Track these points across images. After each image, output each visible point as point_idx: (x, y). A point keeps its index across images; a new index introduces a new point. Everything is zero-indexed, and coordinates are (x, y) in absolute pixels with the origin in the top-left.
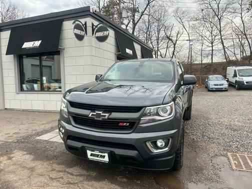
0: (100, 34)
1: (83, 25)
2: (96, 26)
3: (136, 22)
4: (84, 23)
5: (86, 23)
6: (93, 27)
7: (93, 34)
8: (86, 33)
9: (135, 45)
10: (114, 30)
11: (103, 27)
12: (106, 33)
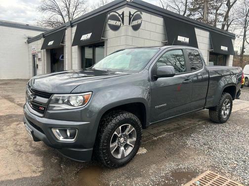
0: (135, 23)
1: (120, 15)
2: (133, 15)
3: (231, 4)
5: (123, 13)
6: (130, 16)
7: (130, 23)
8: (123, 23)
9: (197, 31)
10: (163, 17)
11: (138, 15)
12: (139, 21)
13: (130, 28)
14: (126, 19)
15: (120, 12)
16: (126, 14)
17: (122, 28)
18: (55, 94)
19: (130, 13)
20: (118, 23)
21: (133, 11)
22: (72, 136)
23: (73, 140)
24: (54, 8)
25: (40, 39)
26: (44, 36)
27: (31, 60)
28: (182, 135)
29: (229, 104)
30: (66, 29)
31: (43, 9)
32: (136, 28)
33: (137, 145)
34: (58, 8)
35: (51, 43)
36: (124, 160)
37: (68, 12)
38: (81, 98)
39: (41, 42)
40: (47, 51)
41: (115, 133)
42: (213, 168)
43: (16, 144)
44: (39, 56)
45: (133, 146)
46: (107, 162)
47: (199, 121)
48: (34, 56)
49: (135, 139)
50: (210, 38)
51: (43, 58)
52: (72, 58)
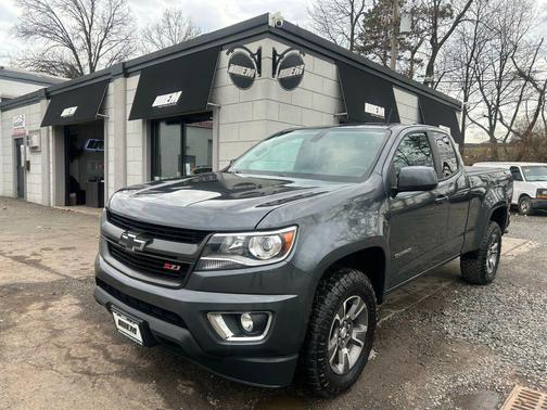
0: (287, 73)
1: (253, 55)
2: (281, 56)
3: (439, 41)
4: (255, 52)
5: (259, 52)
6: (274, 59)
7: (274, 73)
8: (259, 72)
9: (398, 94)
10: (336, 62)
11: (293, 56)
13: (276, 85)
14: (267, 64)
16: (267, 54)
17: (258, 83)
18: (215, 232)
19: (274, 52)
20: (250, 72)
21: (281, 48)
22: (258, 329)
23: (261, 337)
25: (38, 101)
26: (47, 94)
27: (10, 150)
29: (496, 245)
30: (109, 81)
32: (290, 84)
33: (369, 341)
34: (63, 30)
35: (68, 112)
37: (89, 41)
38: (277, 240)
39: (39, 110)
40: (56, 129)
41: (337, 317)
43: (68, 356)
44: (35, 141)
45: (362, 344)
46: (322, 385)
47: (440, 282)
48: (18, 142)
49: (364, 328)
50: (419, 109)
51: (44, 146)
52: (125, 148)
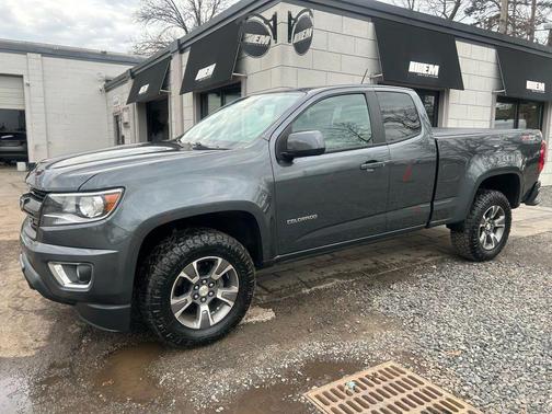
0: (300, 37)
1: (267, 22)
2: (295, 20)
4: (270, 18)
6: (289, 23)
8: (275, 38)
10: (374, 19)
11: (305, 18)
12: (308, 32)
13: (291, 50)
14: (282, 29)
15: (268, 14)
16: (283, 18)
17: (274, 50)
19: (290, 15)
20: (264, 40)
21: (296, 10)
23: (87, 286)
24: (168, 13)
25: (125, 82)
26: (132, 74)
27: (112, 127)
28: (371, 285)
29: (502, 217)
30: (171, 58)
31: (146, 17)
32: (302, 48)
33: (243, 303)
34: (177, 12)
35: (144, 89)
36: (207, 333)
38: (99, 200)
39: (126, 88)
40: (140, 105)
41: (183, 274)
42: (406, 356)
44: (126, 117)
45: (232, 304)
46: (164, 335)
48: (117, 118)
49: (235, 289)
50: (497, 64)
51: (132, 122)
52: (182, 121)
